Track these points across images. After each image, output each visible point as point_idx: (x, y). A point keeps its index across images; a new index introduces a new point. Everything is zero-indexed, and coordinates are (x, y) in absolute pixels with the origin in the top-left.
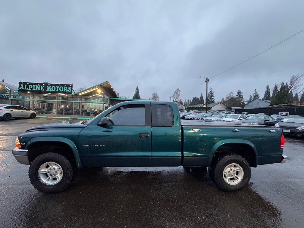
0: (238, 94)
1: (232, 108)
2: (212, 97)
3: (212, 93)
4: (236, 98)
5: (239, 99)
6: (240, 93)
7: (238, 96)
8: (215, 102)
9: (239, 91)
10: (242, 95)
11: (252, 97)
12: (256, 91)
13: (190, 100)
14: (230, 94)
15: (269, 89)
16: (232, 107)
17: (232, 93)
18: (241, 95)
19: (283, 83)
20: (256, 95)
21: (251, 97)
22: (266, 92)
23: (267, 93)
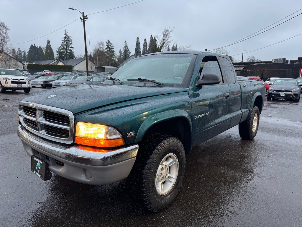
0: (107, 46)
1: (104, 68)
2: (70, 48)
3: (69, 41)
4: (106, 52)
5: (109, 54)
6: (110, 45)
7: (108, 49)
8: (75, 57)
9: (108, 41)
10: (113, 48)
11: (123, 52)
12: (126, 44)
13: (22, 51)
14: (100, 45)
15: (139, 42)
16: (106, 67)
17: (102, 43)
18: (111, 48)
19: (152, 36)
20: (127, 50)
21: (121, 52)
22: (136, 46)
23: (138, 48)
